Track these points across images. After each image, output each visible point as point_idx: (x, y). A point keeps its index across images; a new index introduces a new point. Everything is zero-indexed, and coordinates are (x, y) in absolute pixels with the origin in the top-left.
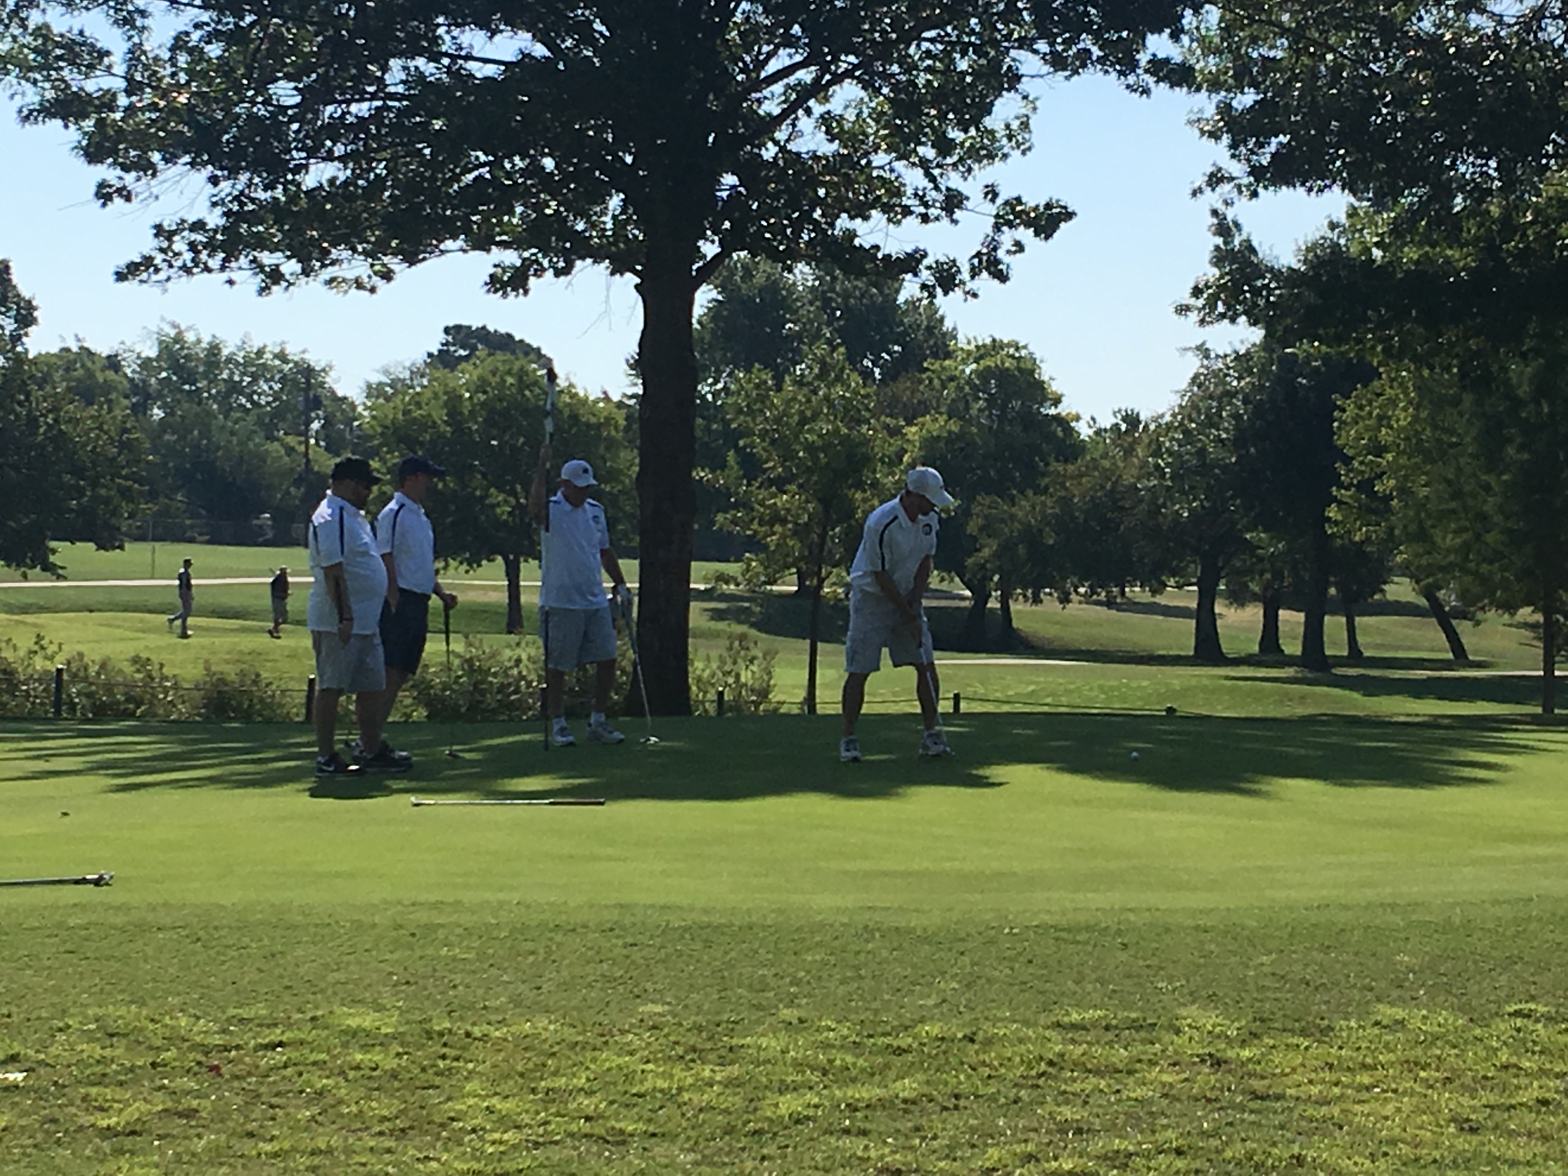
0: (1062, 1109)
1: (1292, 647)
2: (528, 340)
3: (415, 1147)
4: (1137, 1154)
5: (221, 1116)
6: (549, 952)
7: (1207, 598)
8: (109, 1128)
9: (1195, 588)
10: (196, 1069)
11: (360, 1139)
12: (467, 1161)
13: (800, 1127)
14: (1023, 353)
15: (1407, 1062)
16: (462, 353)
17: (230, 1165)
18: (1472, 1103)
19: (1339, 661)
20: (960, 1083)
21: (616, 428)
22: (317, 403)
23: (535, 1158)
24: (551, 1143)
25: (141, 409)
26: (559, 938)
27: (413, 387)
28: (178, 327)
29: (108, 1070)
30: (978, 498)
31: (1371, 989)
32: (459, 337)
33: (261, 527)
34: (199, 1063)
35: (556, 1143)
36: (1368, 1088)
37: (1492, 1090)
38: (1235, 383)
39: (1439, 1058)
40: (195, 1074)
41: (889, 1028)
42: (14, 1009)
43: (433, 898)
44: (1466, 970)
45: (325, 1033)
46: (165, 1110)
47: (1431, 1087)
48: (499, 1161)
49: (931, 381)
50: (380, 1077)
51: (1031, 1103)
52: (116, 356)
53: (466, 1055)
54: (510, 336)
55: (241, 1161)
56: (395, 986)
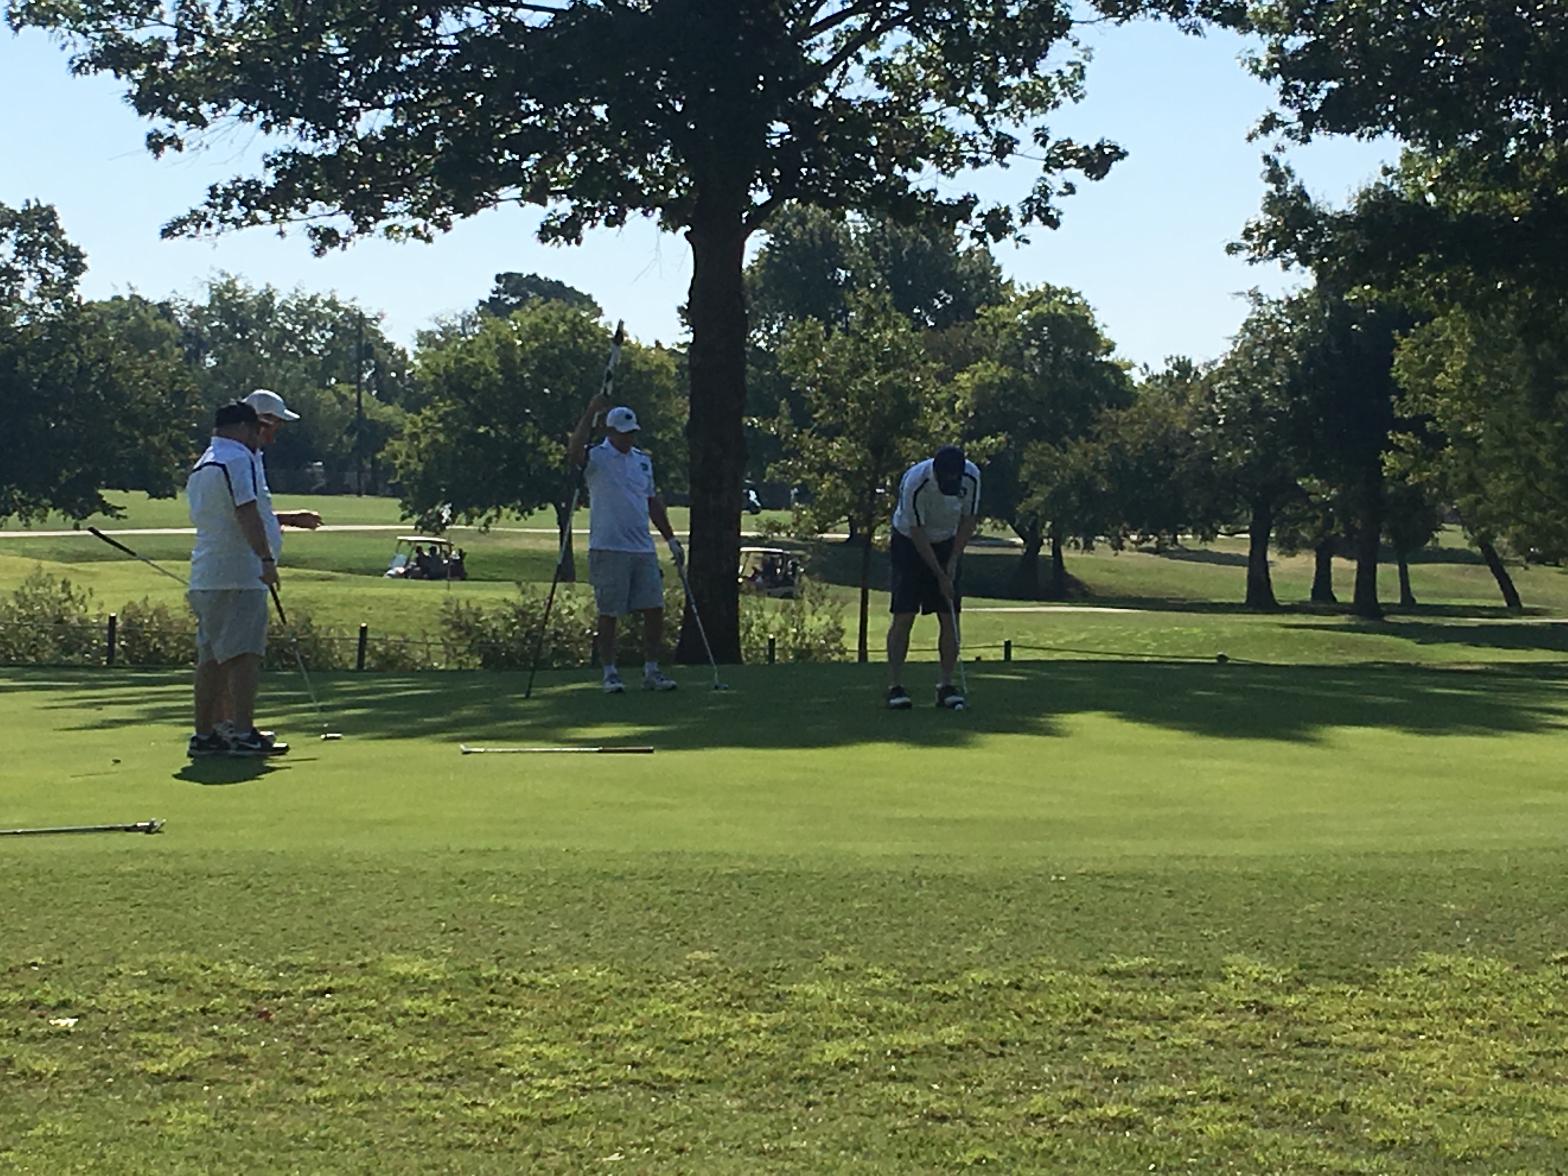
0: (1108, 1055)
1: (1345, 595)
2: (578, 288)
3: (463, 1093)
4: (1182, 1101)
5: (270, 1062)
6: (597, 898)
7: (1259, 545)
8: (159, 1074)
9: (1248, 536)
10: (246, 1015)
11: (407, 1085)
12: (514, 1107)
13: (844, 1073)
14: (1077, 300)
15: (1452, 1009)
16: (513, 300)
17: (280, 1111)
18: (1519, 1050)
19: (1392, 609)
20: (1006, 1029)
21: (669, 377)
22: (367, 351)
23: (581, 1104)
24: (598, 1089)
25: (194, 357)
26: (606, 885)
27: (465, 335)
28: (228, 276)
29: (158, 1016)
30: (1031, 444)
31: (1418, 936)
32: (511, 285)
33: (313, 475)
34: (249, 1009)
35: (604, 1089)
36: (1413, 1035)
37: (1537, 1037)
38: (1287, 330)
39: (1485, 1005)
40: (246, 1020)
41: (935, 976)
42: (65, 956)
43: (482, 845)
44: (1512, 918)
45: (373, 981)
46: (214, 1056)
47: (1476, 1034)
48: (547, 1106)
49: (984, 327)
50: (428, 1024)
51: (1076, 1050)
52: (168, 304)
53: (515, 1002)
54: (560, 284)
55: (291, 1106)
56: (443, 933)
